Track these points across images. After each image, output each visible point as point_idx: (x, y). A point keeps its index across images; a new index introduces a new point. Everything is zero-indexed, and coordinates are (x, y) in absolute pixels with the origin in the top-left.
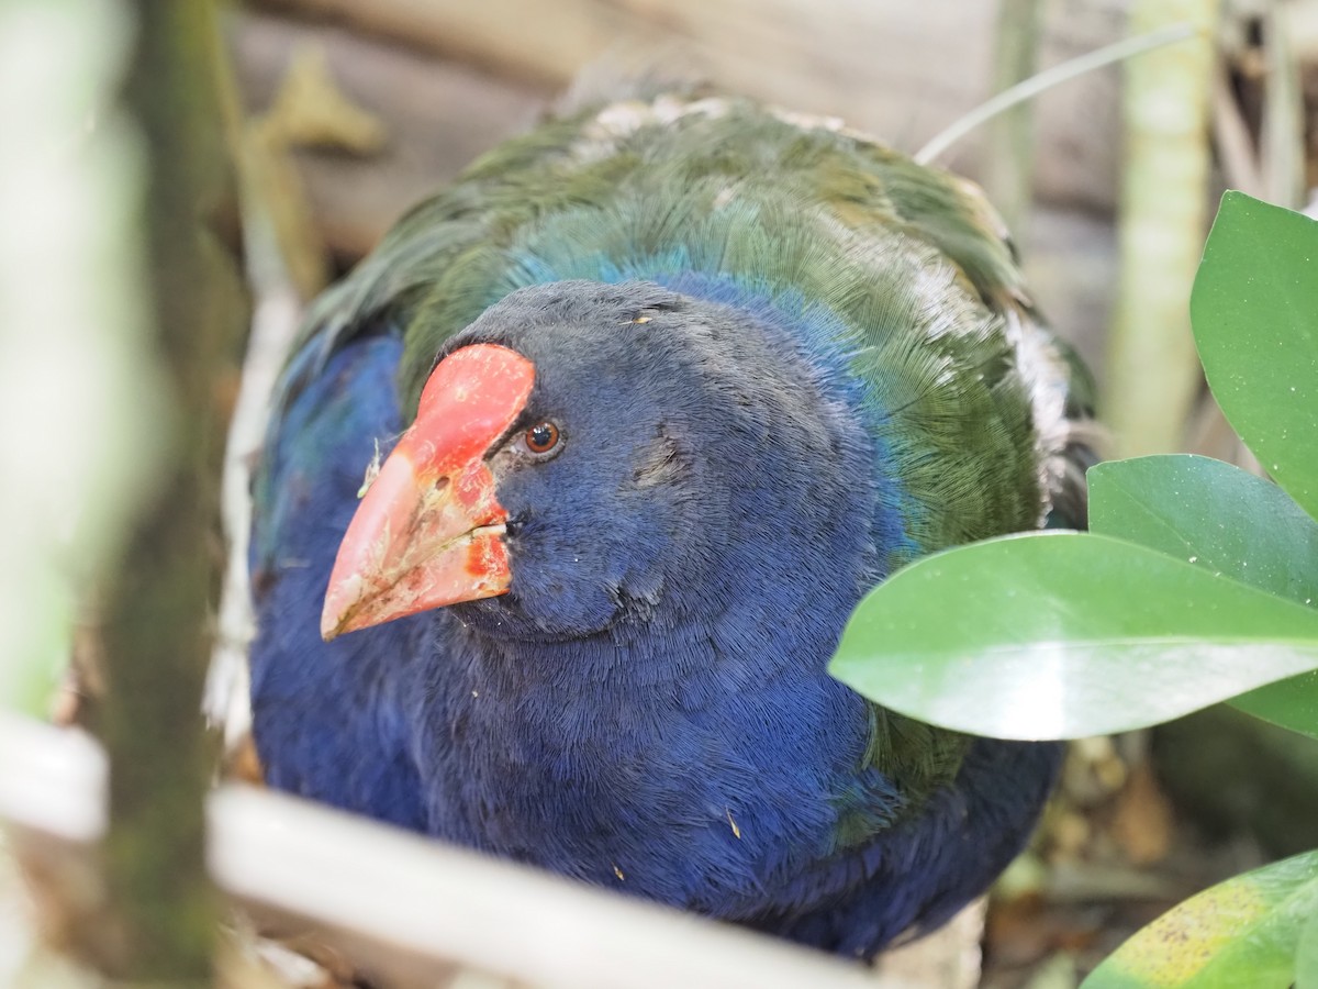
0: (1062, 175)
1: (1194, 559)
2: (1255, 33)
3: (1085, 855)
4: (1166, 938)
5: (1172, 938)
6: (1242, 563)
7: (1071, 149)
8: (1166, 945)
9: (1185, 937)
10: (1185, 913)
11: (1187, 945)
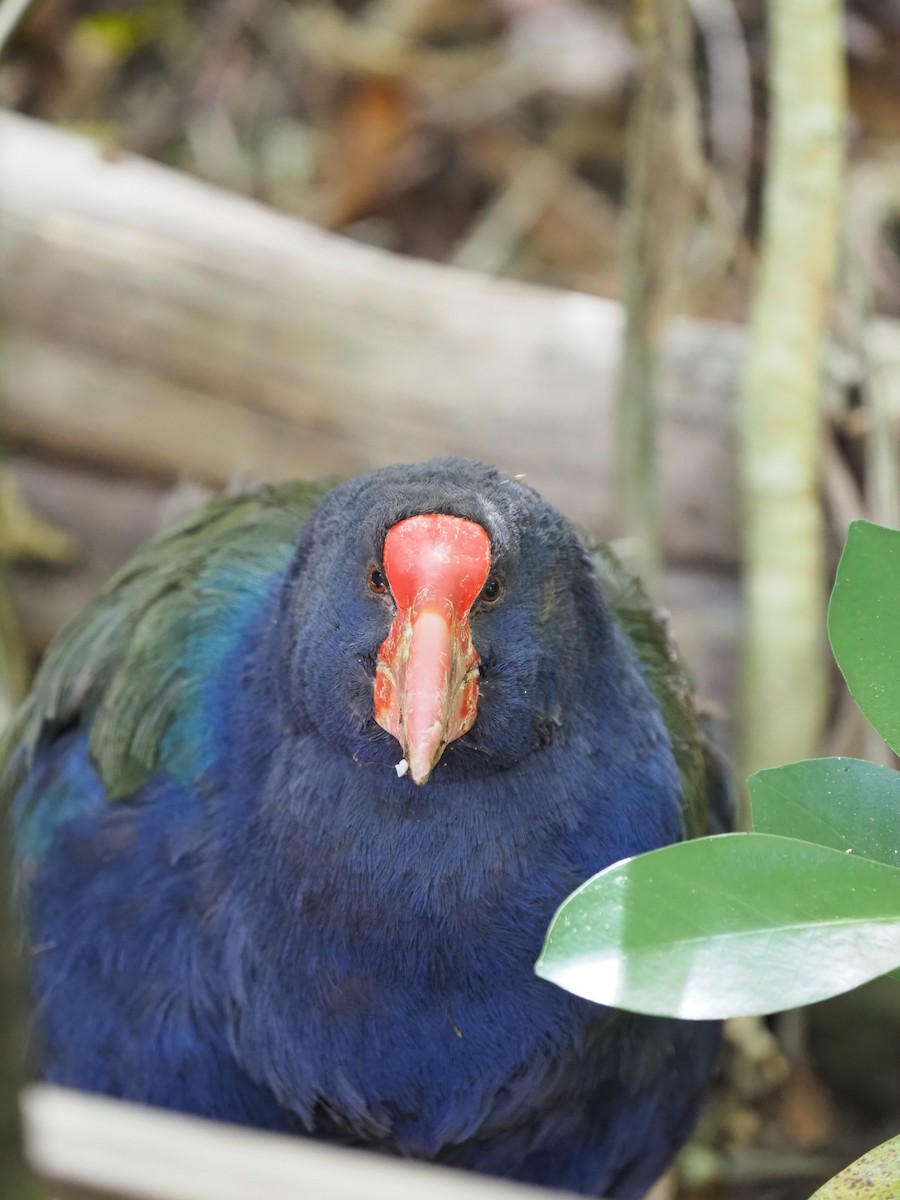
0: (688, 538)
1: (850, 850)
2: (855, 396)
3: (757, 1143)
4: (853, 1186)
5: (858, 1185)
6: (893, 852)
7: (696, 513)
8: (853, 1192)
9: (869, 1184)
10: (868, 1163)
11: (872, 1191)
